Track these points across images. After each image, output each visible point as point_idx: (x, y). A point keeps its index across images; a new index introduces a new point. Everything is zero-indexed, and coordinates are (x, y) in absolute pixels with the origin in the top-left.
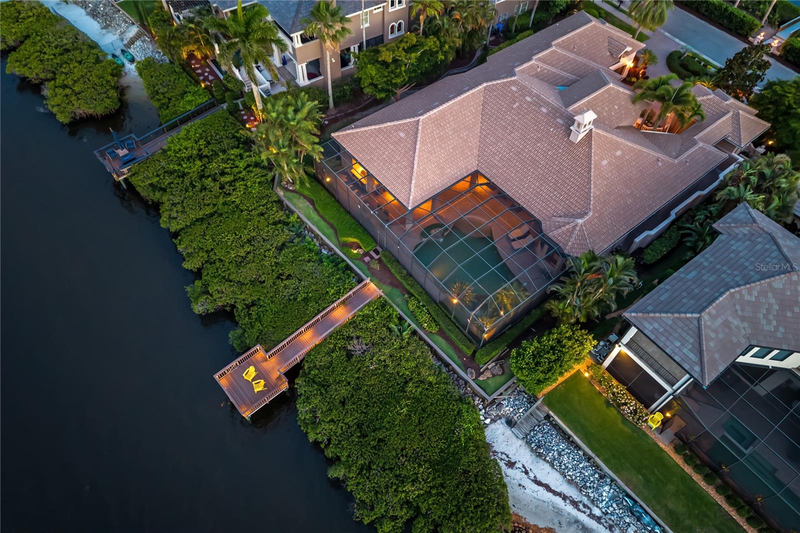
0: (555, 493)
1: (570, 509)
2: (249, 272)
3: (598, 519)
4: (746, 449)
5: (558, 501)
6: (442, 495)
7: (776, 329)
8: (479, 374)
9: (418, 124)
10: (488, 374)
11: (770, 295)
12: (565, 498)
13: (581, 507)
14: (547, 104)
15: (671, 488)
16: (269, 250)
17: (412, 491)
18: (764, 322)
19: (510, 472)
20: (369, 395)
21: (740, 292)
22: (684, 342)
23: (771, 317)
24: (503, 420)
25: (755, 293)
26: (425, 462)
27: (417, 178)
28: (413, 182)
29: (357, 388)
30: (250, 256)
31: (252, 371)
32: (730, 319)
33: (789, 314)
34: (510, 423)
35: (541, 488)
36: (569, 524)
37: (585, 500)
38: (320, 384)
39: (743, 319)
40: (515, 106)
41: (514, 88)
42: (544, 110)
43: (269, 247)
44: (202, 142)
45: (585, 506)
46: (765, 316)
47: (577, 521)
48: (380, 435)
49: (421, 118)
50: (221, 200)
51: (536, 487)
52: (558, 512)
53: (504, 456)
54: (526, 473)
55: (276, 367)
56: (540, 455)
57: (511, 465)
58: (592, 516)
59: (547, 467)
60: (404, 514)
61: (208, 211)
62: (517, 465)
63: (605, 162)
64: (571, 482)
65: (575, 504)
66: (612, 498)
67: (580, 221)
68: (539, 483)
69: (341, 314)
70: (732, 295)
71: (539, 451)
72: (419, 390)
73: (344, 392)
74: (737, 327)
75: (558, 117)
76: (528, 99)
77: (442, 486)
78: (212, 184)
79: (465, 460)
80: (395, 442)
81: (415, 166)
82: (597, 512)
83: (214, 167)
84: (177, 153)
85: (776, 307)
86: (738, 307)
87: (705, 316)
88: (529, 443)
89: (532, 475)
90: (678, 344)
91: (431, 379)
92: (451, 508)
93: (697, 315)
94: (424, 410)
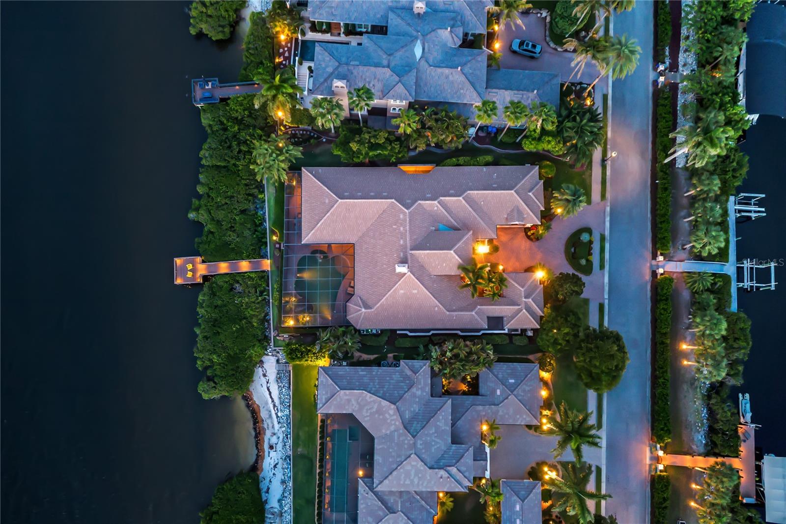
0: (271, 397)
1: (271, 406)
2: (220, 215)
3: (277, 417)
4: (350, 440)
5: (270, 400)
6: (224, 368)
7: (367, 416)
8: (278, 335)
9: (336, 202)
10: (282, 339)
11: (377, 404)
12: (273, 401)
13: (276, 408)
14: (405, 241)
15: (306, 429)
16: (236, 209)
17: (215, 358)
18: (365, 410)
19: (262, 377)
20: (227, 312)
21: (366, 395)
22: (327, 393)
23: (369, 411)
24: (277, 358)
25: (372, 399)
26: (227, 353)
27: (317, 231)
28: (313, 231)
29: (225, 306)
30: (225, 207)
31: (190, 267)
32: (353, 400)
33: (377, 416)
34: (278, 361)
35: (268, 392)
36: (267, 410)
37: (279, 408)
38: (213, 291)
39: (358, 403)
40: (394, 227)
41: (401, 216)
42: (402, 242)
43: (236, 207)
44: (246, 113)
45: (277, 409)
46: (367, 410)
47: (270, 411)
48: (220, 331)
49: (340, 201)
50: (233, 161)
51: (266, 390)
52: (267, 403)
53: (265, 371)
54: (268, 383)
55: (202, 269)
56: (277, 381)
57: (265, 375)
58: (276, 414)
59: (277, 387)
60: (208, 363)
61: (223, 164)
62: (267, 378)
63: (402, 292)
64: (280, 398)
65: (274, 406)
66: (287, 415)
67: (363, 310)
68: (268, 389)
69: (245, 266)
70: (363, 393)
71: (279, 379)
72: (247, 325)
73: (219, 303)
74: (353, 405)
75: (403, 252)
76: (402, 229)
77: (227, 365)
78: (235, 147)
79: (241, 363)
80: (222, 337)
81: (319, 224)
82: (279, 414)
83: (243, 135)
84: (232, 110)
85: (374, 410)
86: (360, 399)
87: (342, 392)
88: (278, 374)
89: (269, 385)
90: (324, 393)
91: (255, 324)
92: (223, 375)
93: (339, 389)
94: (242, 334)
